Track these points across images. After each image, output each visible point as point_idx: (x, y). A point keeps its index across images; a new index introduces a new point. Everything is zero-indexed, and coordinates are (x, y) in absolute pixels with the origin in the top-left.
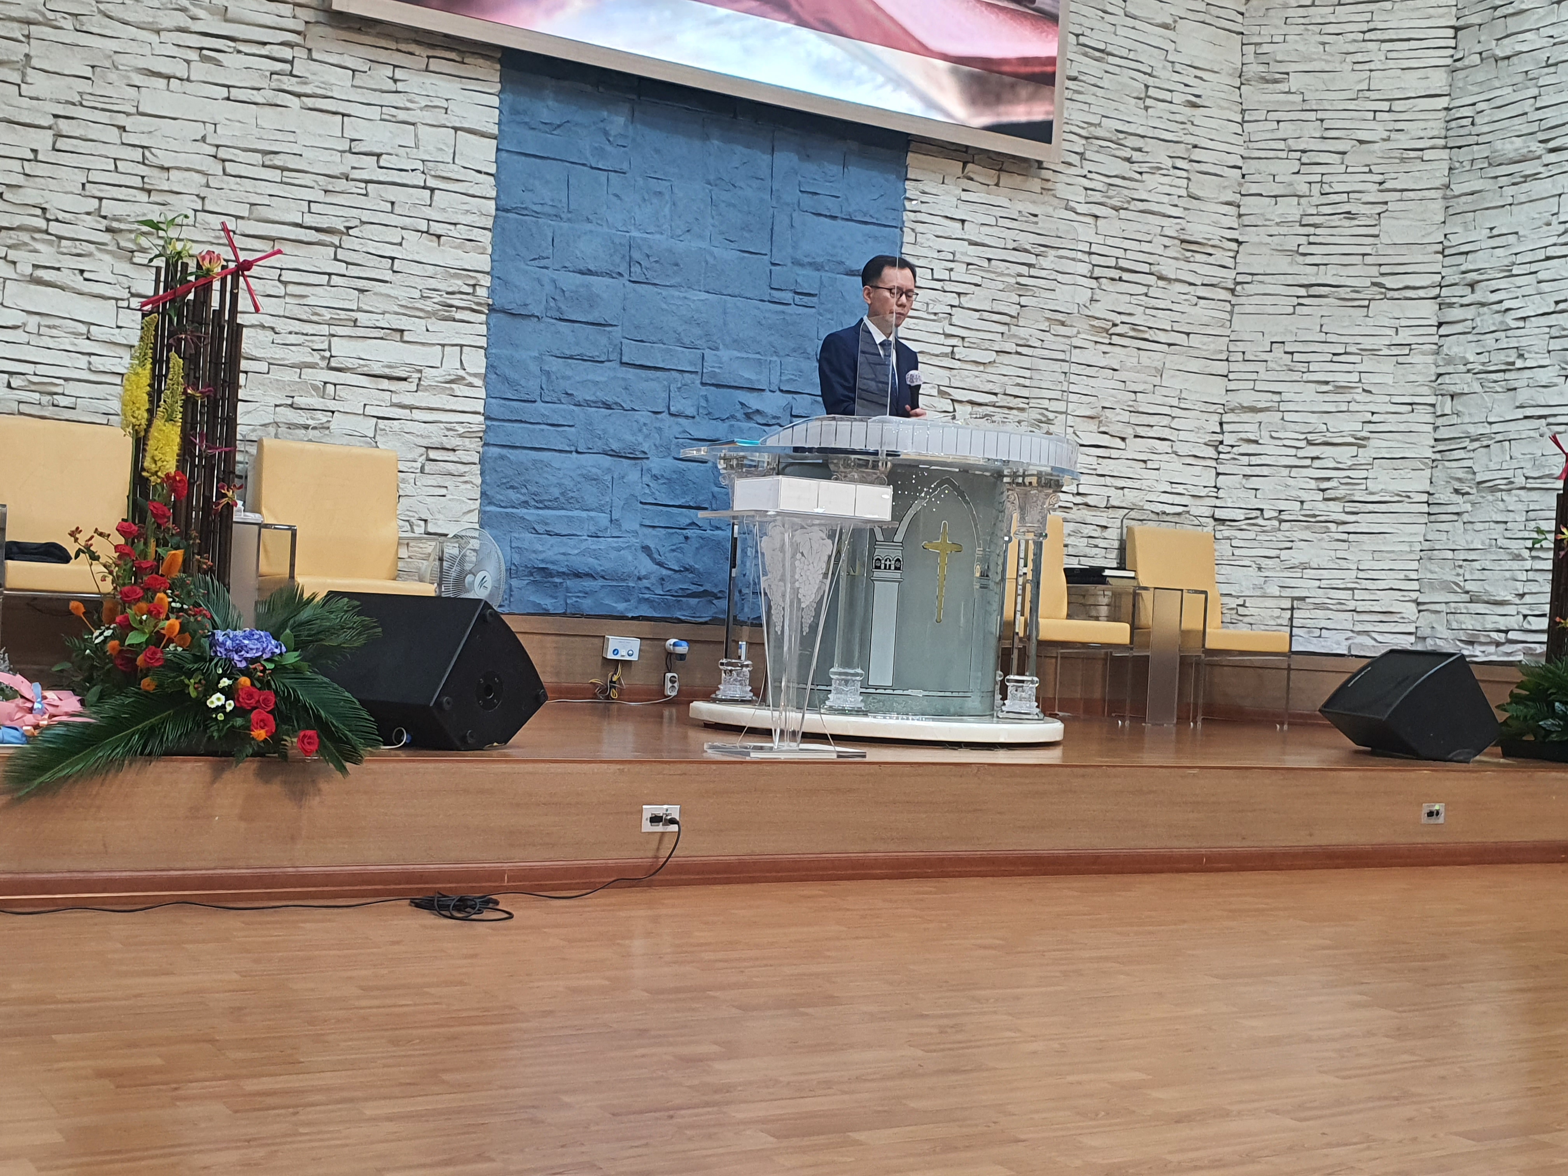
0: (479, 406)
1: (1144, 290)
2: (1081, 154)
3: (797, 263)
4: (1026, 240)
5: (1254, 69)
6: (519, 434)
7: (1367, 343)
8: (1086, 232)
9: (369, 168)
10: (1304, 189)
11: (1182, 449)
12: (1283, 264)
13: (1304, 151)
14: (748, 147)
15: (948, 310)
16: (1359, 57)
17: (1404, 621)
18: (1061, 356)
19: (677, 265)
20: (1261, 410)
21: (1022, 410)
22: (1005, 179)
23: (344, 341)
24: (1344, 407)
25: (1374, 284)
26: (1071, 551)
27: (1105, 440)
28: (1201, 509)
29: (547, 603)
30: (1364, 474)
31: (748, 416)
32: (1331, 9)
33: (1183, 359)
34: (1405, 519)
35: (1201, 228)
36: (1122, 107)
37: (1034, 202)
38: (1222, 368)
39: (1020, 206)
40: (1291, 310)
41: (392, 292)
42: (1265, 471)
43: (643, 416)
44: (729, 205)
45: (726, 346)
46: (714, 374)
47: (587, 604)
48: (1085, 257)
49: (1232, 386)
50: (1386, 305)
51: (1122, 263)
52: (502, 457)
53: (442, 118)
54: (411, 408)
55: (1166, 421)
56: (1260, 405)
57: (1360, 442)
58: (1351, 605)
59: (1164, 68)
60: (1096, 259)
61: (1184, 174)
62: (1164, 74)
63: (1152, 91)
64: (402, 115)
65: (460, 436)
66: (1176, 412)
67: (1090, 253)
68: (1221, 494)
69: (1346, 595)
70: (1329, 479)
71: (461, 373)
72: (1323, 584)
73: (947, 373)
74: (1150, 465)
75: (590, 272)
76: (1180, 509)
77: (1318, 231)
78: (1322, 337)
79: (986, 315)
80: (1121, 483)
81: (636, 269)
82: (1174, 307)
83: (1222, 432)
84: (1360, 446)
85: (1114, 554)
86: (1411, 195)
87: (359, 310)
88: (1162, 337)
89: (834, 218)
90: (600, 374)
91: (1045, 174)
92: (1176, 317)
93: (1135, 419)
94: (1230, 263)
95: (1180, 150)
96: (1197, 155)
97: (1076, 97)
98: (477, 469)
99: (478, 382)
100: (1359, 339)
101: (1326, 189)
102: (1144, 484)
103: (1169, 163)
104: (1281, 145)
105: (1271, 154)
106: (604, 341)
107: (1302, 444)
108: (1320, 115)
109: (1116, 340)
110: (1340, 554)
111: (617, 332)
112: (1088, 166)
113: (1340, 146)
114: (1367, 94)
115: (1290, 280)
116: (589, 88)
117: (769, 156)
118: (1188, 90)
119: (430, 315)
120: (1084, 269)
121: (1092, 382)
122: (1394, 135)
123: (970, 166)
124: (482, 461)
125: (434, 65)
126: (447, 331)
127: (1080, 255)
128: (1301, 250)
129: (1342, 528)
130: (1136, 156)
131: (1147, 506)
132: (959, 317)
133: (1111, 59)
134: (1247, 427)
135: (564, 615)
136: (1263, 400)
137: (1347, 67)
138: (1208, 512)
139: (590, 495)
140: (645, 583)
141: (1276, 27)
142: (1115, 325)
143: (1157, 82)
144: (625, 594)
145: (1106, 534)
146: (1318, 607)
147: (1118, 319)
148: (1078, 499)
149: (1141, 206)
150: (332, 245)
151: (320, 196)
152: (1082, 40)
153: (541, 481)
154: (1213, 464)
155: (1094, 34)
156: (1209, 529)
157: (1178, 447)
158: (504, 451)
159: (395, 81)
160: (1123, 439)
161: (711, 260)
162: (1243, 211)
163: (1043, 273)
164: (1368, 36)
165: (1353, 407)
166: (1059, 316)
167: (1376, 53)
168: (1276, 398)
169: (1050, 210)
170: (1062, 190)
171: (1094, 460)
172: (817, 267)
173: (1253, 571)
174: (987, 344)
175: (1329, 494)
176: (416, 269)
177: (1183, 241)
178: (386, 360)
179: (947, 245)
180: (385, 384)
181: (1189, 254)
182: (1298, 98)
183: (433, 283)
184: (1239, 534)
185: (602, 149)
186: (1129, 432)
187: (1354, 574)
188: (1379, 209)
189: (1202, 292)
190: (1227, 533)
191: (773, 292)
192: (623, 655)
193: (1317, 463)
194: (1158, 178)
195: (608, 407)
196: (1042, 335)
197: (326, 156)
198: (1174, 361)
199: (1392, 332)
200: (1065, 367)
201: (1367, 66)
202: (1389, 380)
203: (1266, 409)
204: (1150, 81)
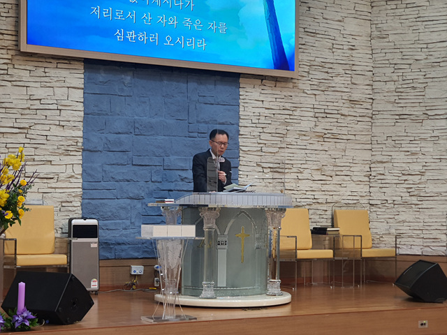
0: (80, 185)
1: (336, 120)
2: (308, 72)
3: (198, 122)
4: (288, 106)
5: (376, 33)
6: (95, 194)
7: (423, 136)
8: (311, 101)
9: (37, 105)
10: (396, 78)
11: (355, 179)
12: (390, 107)
13: (395, 64)
14: (178, 82)
15: (259, 134)
16: (415, 28)
17: (442, 241)
18: (305, 147)
19: (152, 127)
20: (385, 162)
21: (291, 169)
22: (278, 84)
23: (30, 167)
24: (415, 161)
25: (424, 114)
26: (313, 220)
27: (324, 178)
28: (364, 201)
29: (108, 255)
30: (424, 186)
31: (182, 180)
32: (403, 10)
33: (353, 145)
34: (440, 202)
35: (357, 95)
36: (323, 53)
37: (290, 92)
38: (369, 147)
39: (285, 93)
40: (393, 124)
41: (47, 148)
42: (387, 185)
43: (142, 183)
44: (172, 103)
45: (173, 155)
46: (169, 166)
47: (123, 255)
48: (312, 110)
49: (373, 153)
50: (429, 121)
51: (326, 111)
52: (89, 203)
53: (63, 84)
54: (55, 188)
55: (348, 168)
56: (384, 161)
57: (422, 174)
58: (422, 236)
59: (339, 36)
60: (316, 110)
61: (350, 76)
62: (340, 39)
63: (335, 46)
64: (48, 85)
65: (74, 197)
66: (351, 165)
67: (314, 108)
68: (372, 194)
69: (420, 232)
70: (411, 188)
71: (73, 174)
72: (411, 228)
73: (259, 157)
74: (342, 185)
75: (119, 133)
76: (355, 202)
77: (402, 94)
78: (405, 134)
79: (274, 135)
80: (331, 193)
81: (137, 130)
82: (348, 125)
83: (371, 171)
84: (422, 175)
85: (330, 221)
86: (436, 80)
87: (35, 155)
88: (344, 137)
89: (213, 104)
90: (124, 170)
91: (294, 81)
92: (350, 129)
93: (335, 169)
94: (369, 107)
95: (347, 67)
96: (354, 68)
97: (305, 51)
98: (80, 208)
99: (80, 177)
100: (419, 135)
101: (405, 78)
102: (341, 193)
103: (343, 72)
104: (387, 62)
105: (383, 65)
106: (126, 157)
107: (401, 175)
108: (401, 50)
109: (326, 140)
110: (417, 216)
111: (130, 154)
112: (311, 76)
113: (409, 62)
114: (418, 42)
115: (393, 113)
116: (117, 68)
117: (186, 85)
118: (349, 44)
119: (60, 154)
120: (312, 114)
121: (318, 156)
122: (429, 57)
123: (264, 81)
124: (81, 205)
125: (59, 66)
126: (67, 160)
127: (309, 109)
128: (396, 101)
129: (417, 206)
130: (330, 71)
131: (343, 201)
132: (263, 137)
133: (318, 36)
134: (380, 169)
135: (115, 259)
136: (385, 159)
137: (410, 32)
138: (367, 202)
139: (123, 213)
140: (145, 245)
141: (383, 17)
142: (325, 134)
143: (337, 42)
144: (138, 250)
145: (326, 213)
146: (410, 237)
147: (326, 132)
148: (315, 201)
149: (333, 89)
150: (24, 133)
151: (19, 116)
152: (306, 30)
153: (104, 210)
154: (368, 183)
155: (311, 27)
156: (368, 208)
157: (354, 178)
158: (90, 201)
159: (45, 73)
160: (331, 177)
161: (165, 124)
162: (374, 87)
163: (295, 117)
164: (417, 20)
165: (419, 160)
166: (303, 133)
167: (421, 26)
168: (390, 158)
169: (297, 94)
170: (301, 86)
171: (320, 186)
172: (206, 122)
173: (385, 224)
174: (275, 145)
175: (411, 194)
176: (55, 138)
177: (351, 101)
178: (45, 172)
179: (257, 110)
180: (45, 181)
181: (353, 105)
182: (393, 44)
183: (62, 143)
184: (379, 210)
185: (123, 89)
186: (334, 173)
187: (422, 224)
188: (424, 85)
189: (359, 119)
190: (375, 210)
191: (190, 134)
192: (138, 272)
193: (406, 182)
194: (339, 78)
195: (128, 181)
196: (296, 140)
197: (21, 102)
198: (349, 146)
199: (431, 132)
200: (307, 151)
201: (418, 31)
202: (431, 150)
203: (387, 162)
204: (334, 42)
